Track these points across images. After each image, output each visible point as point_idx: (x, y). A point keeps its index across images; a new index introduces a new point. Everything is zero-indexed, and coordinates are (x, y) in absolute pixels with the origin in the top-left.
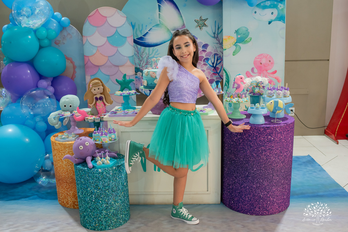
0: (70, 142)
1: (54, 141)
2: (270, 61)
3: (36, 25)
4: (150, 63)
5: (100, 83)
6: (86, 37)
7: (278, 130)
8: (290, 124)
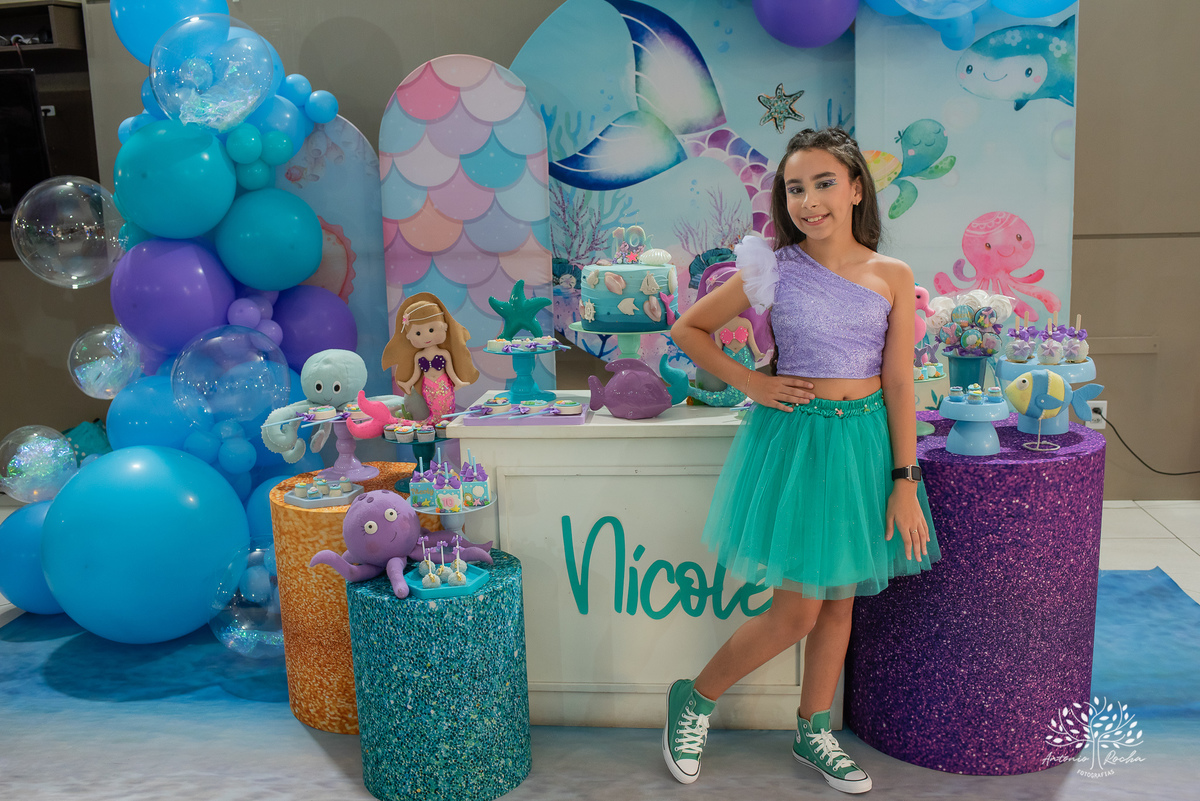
0: (335, 510)
1: (281, 505)
2: (1020, 239)
3: (229, 119)
4: (605, 245)
5: (438, 309)
6: (392, 156)
7: (1047, 475)
8: (1089, 457)
